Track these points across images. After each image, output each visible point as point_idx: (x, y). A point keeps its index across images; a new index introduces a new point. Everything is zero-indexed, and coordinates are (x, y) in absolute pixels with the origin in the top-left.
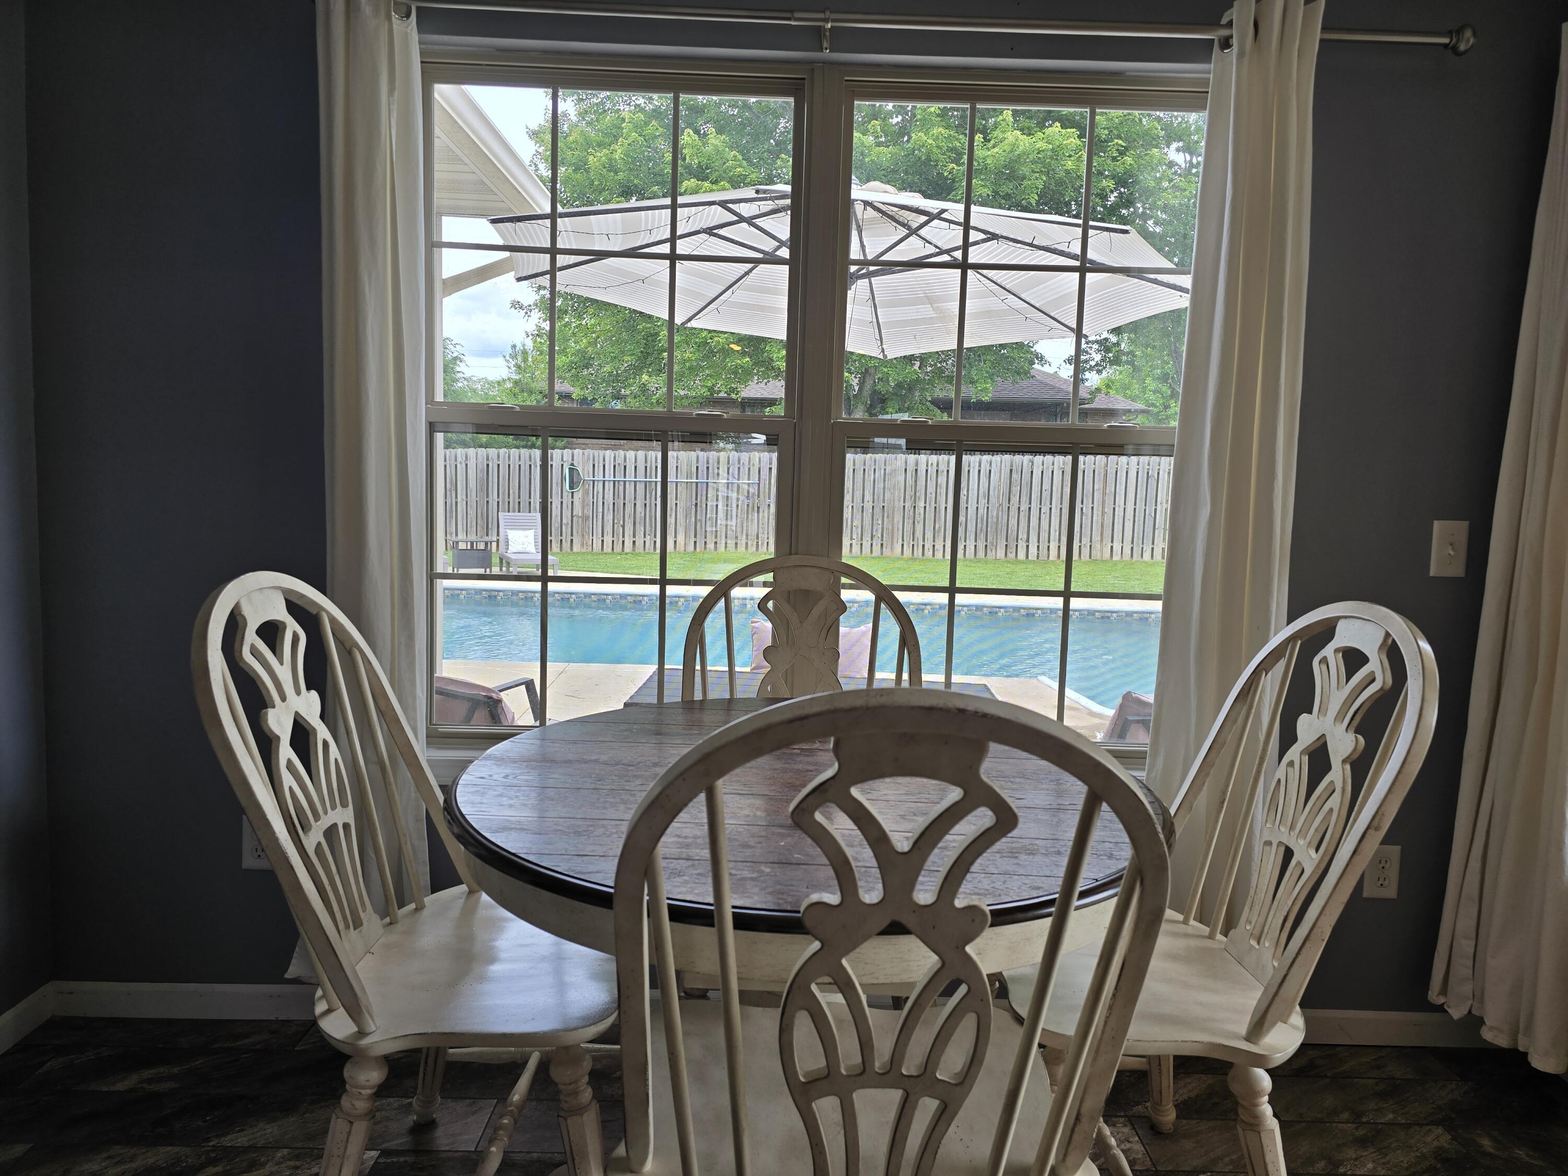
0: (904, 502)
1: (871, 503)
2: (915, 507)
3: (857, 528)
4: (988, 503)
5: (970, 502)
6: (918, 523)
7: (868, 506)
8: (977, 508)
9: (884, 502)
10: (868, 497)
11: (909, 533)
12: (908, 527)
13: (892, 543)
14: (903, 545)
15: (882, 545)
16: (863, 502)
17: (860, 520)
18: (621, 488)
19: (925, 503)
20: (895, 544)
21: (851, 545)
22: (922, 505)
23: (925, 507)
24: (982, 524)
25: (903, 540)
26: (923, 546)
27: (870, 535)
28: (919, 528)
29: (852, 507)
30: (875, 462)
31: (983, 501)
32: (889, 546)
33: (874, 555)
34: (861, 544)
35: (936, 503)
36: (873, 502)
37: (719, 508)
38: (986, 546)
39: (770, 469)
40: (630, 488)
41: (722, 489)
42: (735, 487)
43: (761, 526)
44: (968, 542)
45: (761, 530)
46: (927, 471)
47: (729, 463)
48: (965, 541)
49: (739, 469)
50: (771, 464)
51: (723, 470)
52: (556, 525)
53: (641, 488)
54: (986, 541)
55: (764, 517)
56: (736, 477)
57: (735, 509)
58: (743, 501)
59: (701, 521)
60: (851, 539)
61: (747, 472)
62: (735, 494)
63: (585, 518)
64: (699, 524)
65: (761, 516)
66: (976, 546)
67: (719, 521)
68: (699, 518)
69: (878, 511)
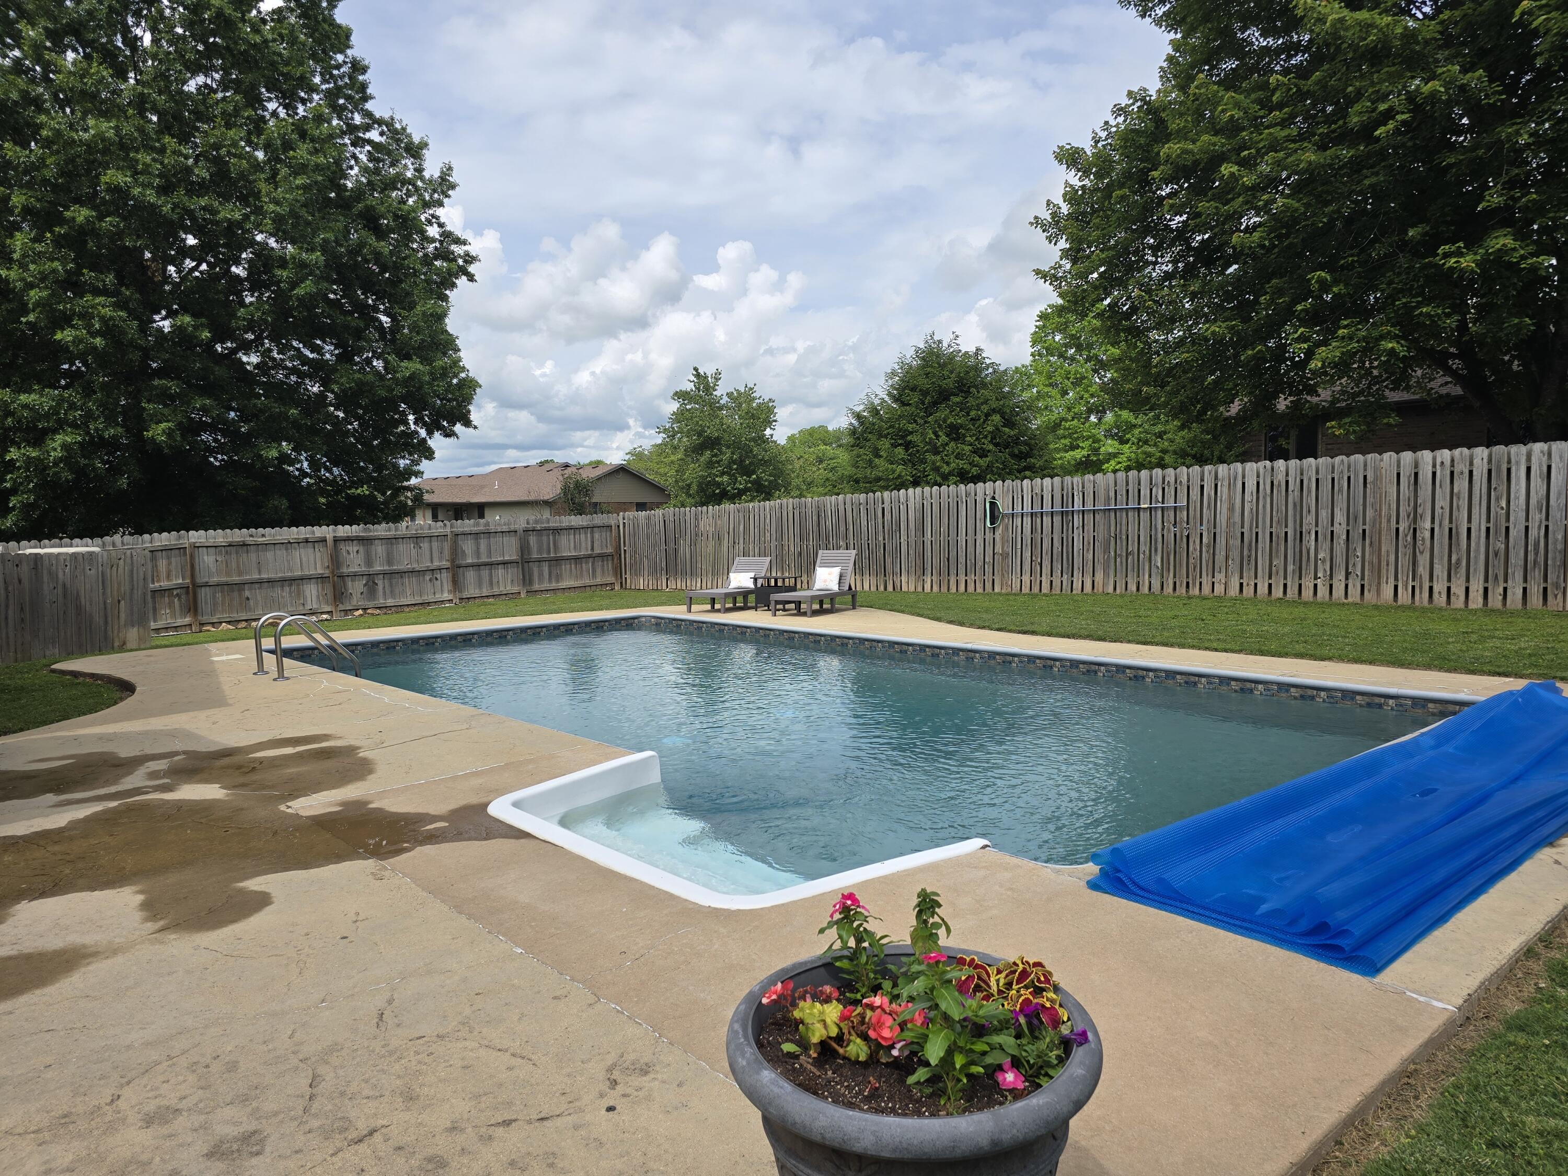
0: (1398, 523)
1: (1344, 526)
2: (1415, 530)
3: (1324, 561)
4: (1547, 519)
5: (1512, 518)
6: (1422, 553)
7: (1340, 530)
8: (1527, 528)
9: (1364, 524)
10: (1340, 517)
11: (1405, 569)
12: (1404, 561)
13: (1379, 583)
14: (1396, 587)
15: (1363, 586)
16: (1332, 525)
17: (1328, 551)
18: (1039, 520)
19: (1433, 522)
20: (1384, 585)
21: (1315, 586)
22: (1428, 525)
23: (1432, 530)
24: (1536, 554)
25: (1396, 579)
26: (1431, 588)
27: (1343, 573)
28: (1423, 560)
29: (1317, 532)
30: (1349, 467)
31: (1537, 517)
32: (1374, 588)
33: (1350, 600)
34: (1331, 586)
35: (1451, 522)
36: (1348, 524)
37: (1142, 539)
38: (1545, 589)
39: (1202, 487)
40: (1047, 520)
41: (1145, 516)
42: (1159, 513)
43: (1191, 561)
44: (1510, 582)
45: (1191, 567)
46: (1434, 474)
47: (1151, 484)
48: (1506, 581)
49: (1163, 489)
50: (1202, 480)
51: (1145, 492)
52: (980, 563)
53: (1057, 519)
54: (1546, 580)
55: (1195, 549)
56: (1160, 500)
57: (1160, 539)
58: (1169, 530)
59: (1120, 555)
60: (1316, 578)
61: (1173, 493)
62: (1160, 521)
63: (1005, 556)
64: (1118, 560)
65: (1191, 549)
66: (1525, 589)
67: (1142, 556)
68: (1118, 552)
69: (1356, 535)
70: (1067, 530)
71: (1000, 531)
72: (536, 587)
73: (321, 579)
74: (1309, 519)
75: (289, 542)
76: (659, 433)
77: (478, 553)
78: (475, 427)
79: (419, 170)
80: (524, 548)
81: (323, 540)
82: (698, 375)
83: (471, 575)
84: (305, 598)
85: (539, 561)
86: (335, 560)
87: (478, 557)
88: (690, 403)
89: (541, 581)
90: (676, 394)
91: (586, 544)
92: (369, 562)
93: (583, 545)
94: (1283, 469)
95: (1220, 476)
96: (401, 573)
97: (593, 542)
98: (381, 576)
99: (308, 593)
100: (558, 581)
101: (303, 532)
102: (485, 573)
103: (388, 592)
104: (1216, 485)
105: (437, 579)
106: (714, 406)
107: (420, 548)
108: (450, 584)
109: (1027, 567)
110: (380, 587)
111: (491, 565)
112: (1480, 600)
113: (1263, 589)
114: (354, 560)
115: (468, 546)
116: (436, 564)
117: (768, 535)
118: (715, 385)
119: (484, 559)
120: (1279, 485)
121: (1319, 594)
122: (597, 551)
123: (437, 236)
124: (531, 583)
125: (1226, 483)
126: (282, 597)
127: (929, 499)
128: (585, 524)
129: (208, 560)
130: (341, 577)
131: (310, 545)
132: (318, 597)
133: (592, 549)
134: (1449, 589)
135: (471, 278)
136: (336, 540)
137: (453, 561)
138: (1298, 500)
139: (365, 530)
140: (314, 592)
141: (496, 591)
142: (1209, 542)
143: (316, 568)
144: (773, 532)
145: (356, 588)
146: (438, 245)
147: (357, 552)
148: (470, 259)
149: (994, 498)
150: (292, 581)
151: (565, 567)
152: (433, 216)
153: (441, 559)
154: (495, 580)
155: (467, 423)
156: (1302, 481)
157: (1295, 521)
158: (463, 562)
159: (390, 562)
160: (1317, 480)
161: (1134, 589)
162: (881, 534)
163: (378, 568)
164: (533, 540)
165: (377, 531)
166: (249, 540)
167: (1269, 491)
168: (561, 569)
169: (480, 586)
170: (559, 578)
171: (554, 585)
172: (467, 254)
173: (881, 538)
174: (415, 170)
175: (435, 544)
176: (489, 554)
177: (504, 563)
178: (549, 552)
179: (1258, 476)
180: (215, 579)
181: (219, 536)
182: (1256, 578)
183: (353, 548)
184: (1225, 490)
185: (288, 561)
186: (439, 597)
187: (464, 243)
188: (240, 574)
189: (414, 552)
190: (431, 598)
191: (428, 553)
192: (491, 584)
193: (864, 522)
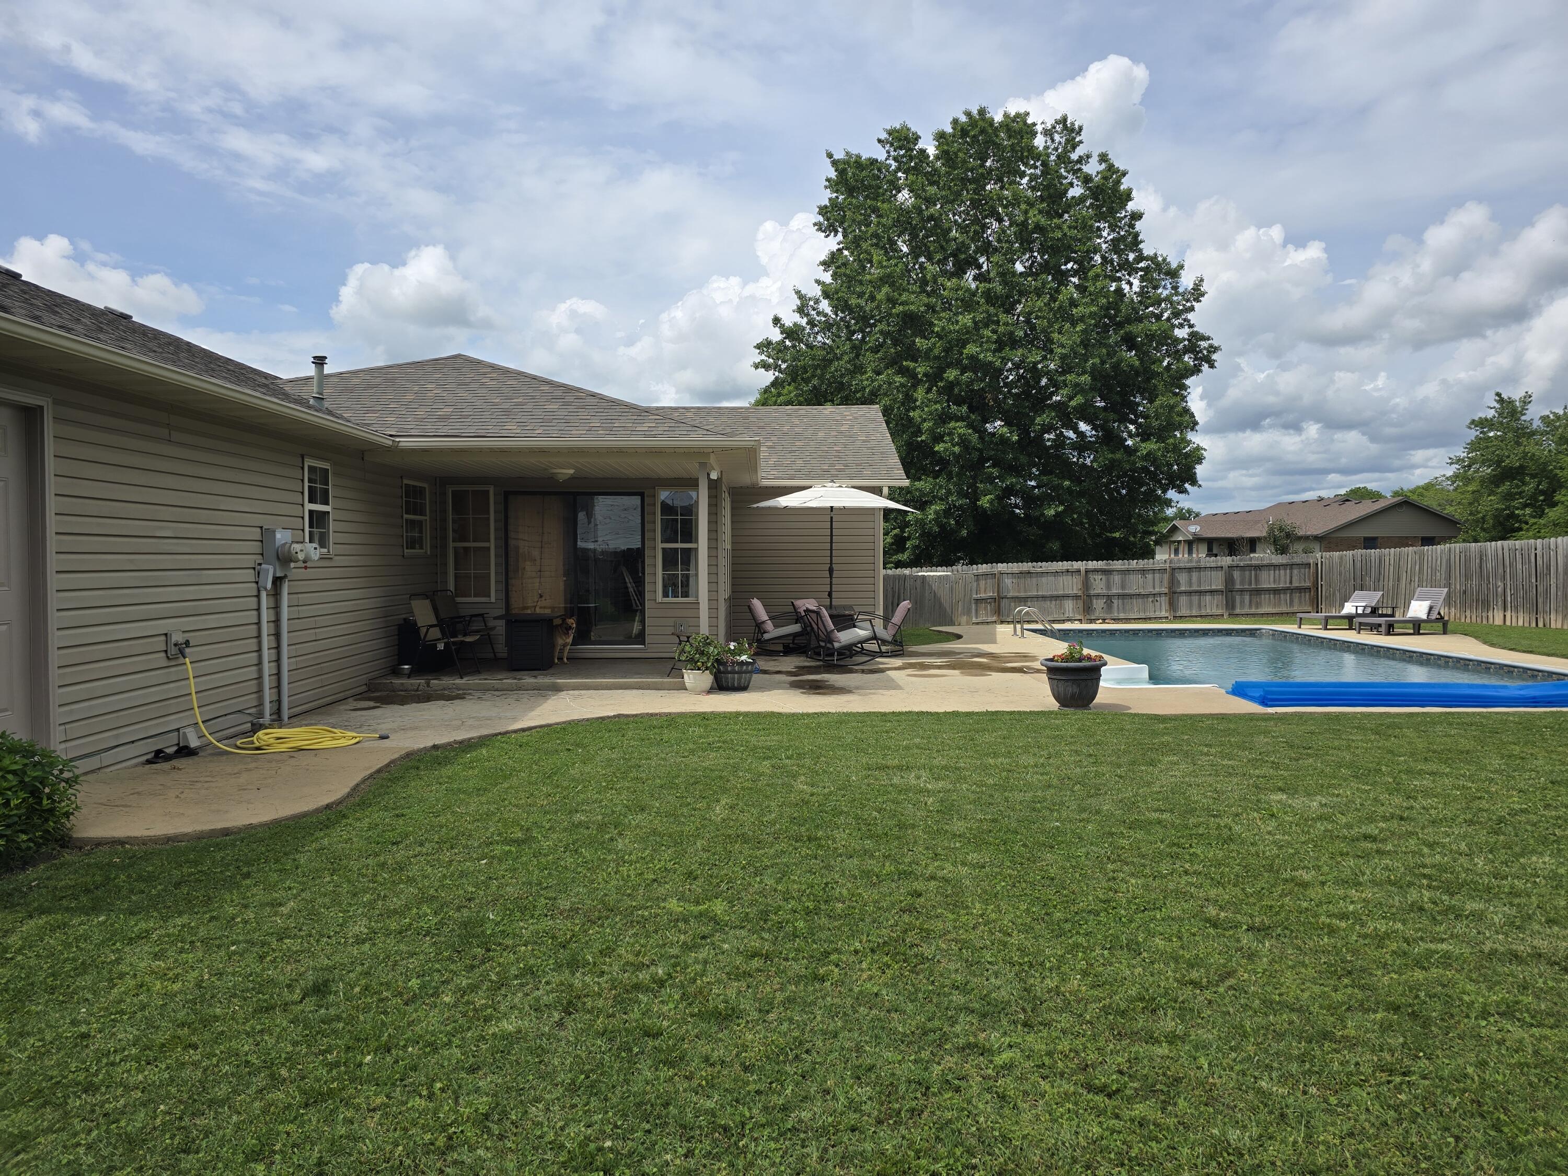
72: (1238, 611)
73: (1076, 597)
75: (1057, 572)
76: (1451, 464)
77: (1190, 583)
78: (1200, 486)
79: (1175, 288)
80: (1229, 580)
81: (1079, 571)
82: (1501, 400)
83: (1183, 600)
84: (1064, 610)
85: (1242, 591)
86: (1086, 585)
87: (1190, 586)
88: (1491, 430)
89: (1242, 607)
90: (1473, 422)
91: (1285, 578)
92: (1108, 587)
93: (1283, 579)
96: (1131, 596)
97: (1291, 577)
98: (1117, 597)
99: (1066, 606)
100: (1257, 608)
101: (1065, 565)
102: (1195, 598)
103: (1121, 608)
105: (1157, 601)
106: (1523, 433)
107: (1146, 578)
108: (1167, 605)
110: (1115, 605)
111: (1200, 593)
114: (1098, 585)
115: (1182, 578)
116: (1157, 590)
117: (1438, 574)
119: (1195, 588)
122: (1296, 584)
123: (1186, 336)
124: (1233, 607)
126: (1050, 608)
128: (1284, 562)
129: (1008, 581)
130: (1089, 596)
131: (1070, 574)
132: (1073, 609)
133: (1291, 582)
135: (1212, 366)
136: (1087, 571)
137: (1170, 588)
139: (1107, 565)
140: (1071, 606)
141: (1203, 612)
143: (1073, 590)
144: (1443, 573)
145: (1098, 604)
146: (1186, 343)
147: (1101, 580)
148: (1214, 349)
150: (1057, 597)
151: (1265, 597)
152: (1185, 320)
153: (1161, 586)
154: (1203, 604)
155: (1194, 482)
158: (1178, 590)
159: (1123, 587)
162: (1534, 576)
163: (1114, 591)
164: (1236, 574)
165: (1115, 564)
166: (1032, 570)
168: (1260, 598)
169: (1191, 608)
170: (1258, 605)
171: (1253, 611)
172: (1211, 346)
173: (1534, 580)
174: (1173, 288)
175: (1157, 575)
176: (1199, 585)
177: (1212, 592)
178: (1250, 584)
180: (1011, 594)
181: (1015, 567)
183: (1098, 577)
185: (1055, 584)
186: (1158, 614)
187: (1208, 338)
188: (1025, 591)
189: (1141, 580)
190: (1152, 615)
191: (1151, 582)
192: (1200, 606)
193: (1519, 566)
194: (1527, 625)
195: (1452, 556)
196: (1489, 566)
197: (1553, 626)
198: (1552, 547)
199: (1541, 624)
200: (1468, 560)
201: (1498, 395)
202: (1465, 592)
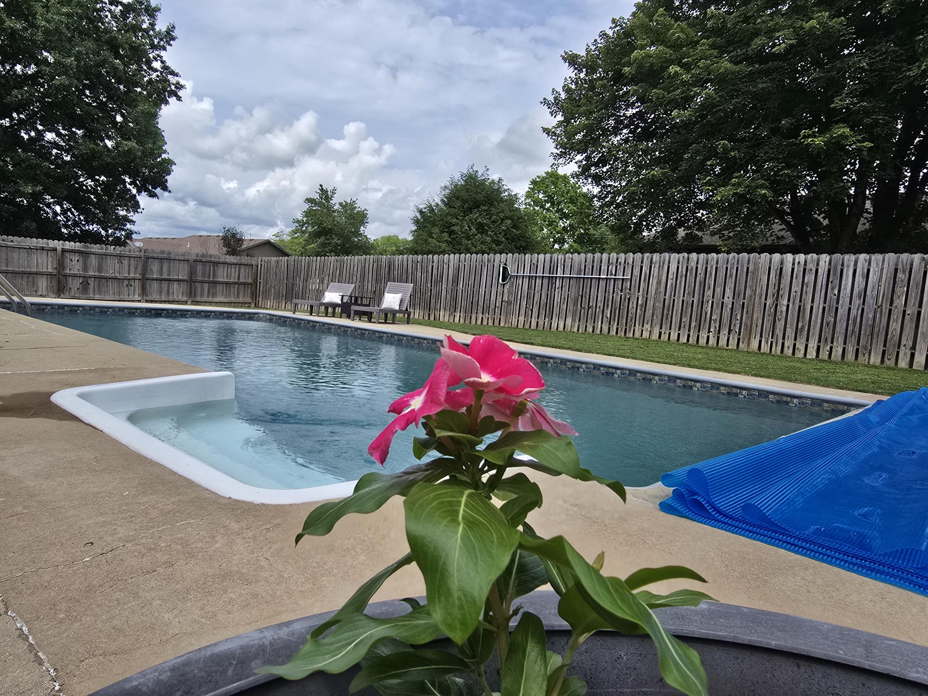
0: (766, 300)
1: (731, 299)
2: (777, 305)
3: (715, 321)
4: (864, 304)
5: (841, 302)
6: (779, 320)
7: (728, 301)
8: (850, 309)
9: (744, 299)
10: (729, 293)
11: (768, 330)
12: (768, 324)
13: (750, 338)
14: (760, 341)
15: (739, 339)
16: (723, 298)
17: (719, 315)
18: (533, 281)
19: (789, 301)
20: (752, 339)
21: (708, 337)
22: (785, 302)
23: (788, 306)
24: (854, 326)
25: (761, 336)
26: (783, 344)
27: (727, 330)
28: (780, 325)
29: (713, 302)
30: (738, 261)
31: (857, 302)
32: (746, 341)
33: (730, 347)
34: (718, 338)
35: (800, 301)
36: (733, 299)
37: (599, 298)
38: (857, 350)
39: (642, 267)
40: (539, 281)
41: (602, 284)
42: (612, 281)
43: (630, 315)
44: (835, 343)
45: (629, 318)
46: (793, 269)
47: (609, 262)
48: (832, 343)
49: (616, 267)
50: (642, 262)
51: (604, 267)
52: (492, 307)
53: (545, 281)
54: (858, 344)
55: (633, 308)
56: (614, 273)
57: (611, 300)
58: (617, 294)
59: (584, 308)
60: (709, 332)
61: (622, 270)
62: (612, 288)
63: (509, 303)
64: (583, 311)
65: (630, 307)
66: (844, 349)
67: (598, 309)
68: (583, 306)
69: (738, 307)
70: (551, 289)
71: (508, 287)
72: (199, 299)
73: (50, 275)
74: (709, 293)
75: (30, 248)
76: (294, 222)
77: (161, 271)
78: (170, 192)
79: (152, 25)
80: (192, 273)
81: (55, 250)
82: (322, 190)
83: (155, 285)
84: (38, 287)
85: (202, 282)
86: (61, 265)
87: (161, 275)
89: (202, 295)
90: (307, 199)
91: (235, 275)
92: (85, 268)
93: (233, 275)
94: (695, 259)
95: (654, 261)
96: (107, 278)
97: (239, 274)
98: (93, 279)
99: (40, 284)
100: (213, 297)
101: (40, 242)
102: (165, 285)
103: (96, 290)
104: (651, 267)
105: (131, 285)
107: (122, 263)
108: (140, 289)
109: (523, 312)
110: (92, 286)
111: (169, 280)
112: (814, 354)
113: (674, 337)
114: (75, 266)
115: (155, 267)
116: (132, 275)
117: (355, 278)
118: (332, 196)
119: (165, 276)
120: (692, 269)
121: (710, 342)
122: (242, 280)
123: (159, 68)
124: (195, 294)
125: (657, 266)
126: (22, 285)
127: (464, 262)
128: (235, 261)
130: (66, 276)
131: (45, 252)
132: (47, 287)
133: (239, 279)
134: (795, 345)
135: (179, 98)
136: (64, 251)
137: (143, 275)
138: (703, 280)
139: (84, 248)
140: (45, 284)
141: (171, 298)
142: (642, 304)
143: (47, 268)
144: (359, 277)
145: (74, 284)
146: (159, 73)
147: (78, 261)
148: (179, 86)
149: (505, 264)
150: (30, 274)
151: (219, 288)
152: (158, 56)
153: (135, 273)
154: (171, 291)
155: (165, 188)
156: (706, 268)
157: (699, 294)
158: (150, 276)
159: (100, 270)
160: (717, 268)
161: (591, 330)
162: (429, 282)
163: (91, 273)
164: (199, 267)
165: (93, 248)
166: (2, 243)
167: (684, 273)
168: (217, 288)
169: (160, 293)
170: (214, 295)
171: (210, 299)
172: (178, 83)
173: (429, 286)
174: (150, 24)
175: (132, 262)
176: (169, 274)
177: (178, 281)
178: (209, 277)
179: (678, 263)
182: (670, 329)
183: (75, 258)
184: (657, 270)
185: (28, 261)
186: (131, 297)
187: (177, 75)
189: (117, 265)
190: (126, 297)
191: (127, 267)
192: (168, 293)
193: (419, 274)
194: (421, 318)
195: (367, 265)
196: (396, 273)
197: (442, 319)
198: (445, 261)
199: (432, 318)
200: (379, 268)
201: (321, 186)
202: (375, 292)
